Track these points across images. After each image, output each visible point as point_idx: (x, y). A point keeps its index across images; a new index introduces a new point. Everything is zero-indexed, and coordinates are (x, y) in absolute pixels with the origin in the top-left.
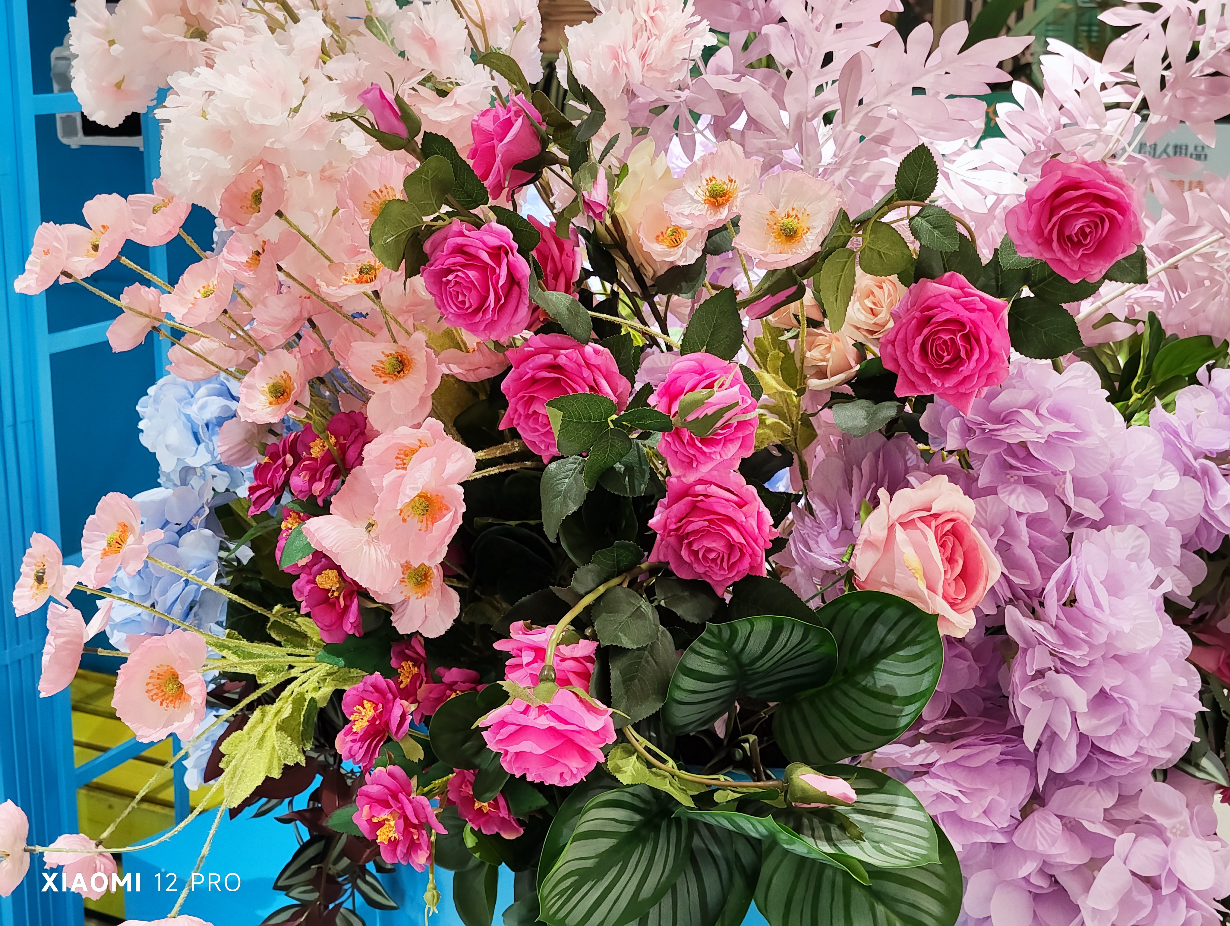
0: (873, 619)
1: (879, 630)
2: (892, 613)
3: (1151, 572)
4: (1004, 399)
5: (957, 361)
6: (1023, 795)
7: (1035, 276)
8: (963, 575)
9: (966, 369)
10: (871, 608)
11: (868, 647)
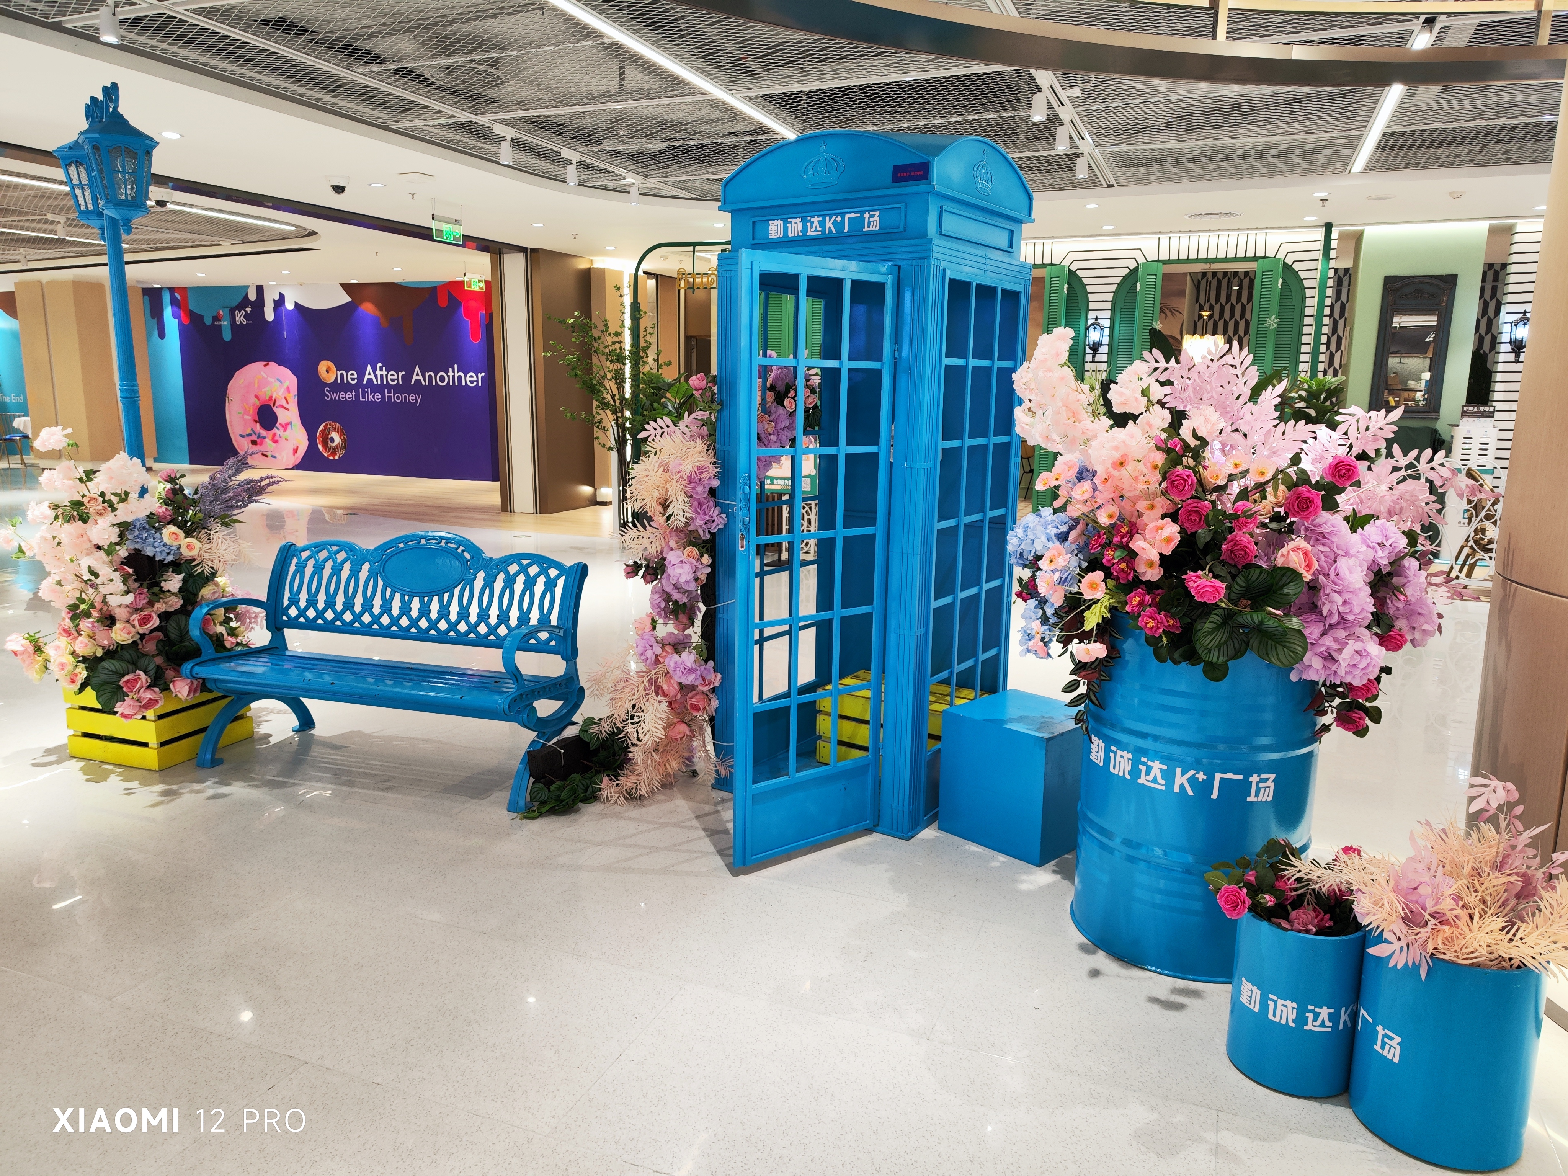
0: (1284, 575)
1: (1285, 578)
2: (1289, 573)
3: (1360, 570)
4: (1318, 521)
5: (1308, 507)
6: (1322, 629)
7: (1327, 488)
8: (1308, 565)
9: (1310, 510)
10: (1283, 572)
11: (1281, 583)
